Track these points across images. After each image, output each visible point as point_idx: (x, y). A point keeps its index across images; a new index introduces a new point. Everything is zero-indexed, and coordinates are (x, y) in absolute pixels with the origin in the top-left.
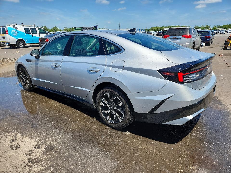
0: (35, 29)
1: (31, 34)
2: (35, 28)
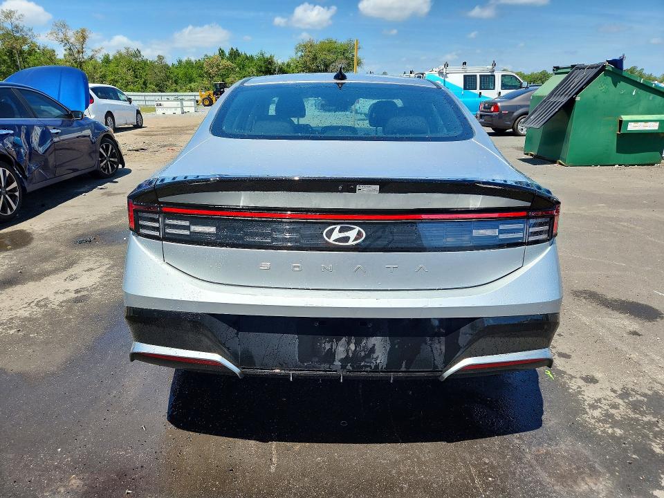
0: (494, 76)
1: (477, 91)
2: (495, 73)
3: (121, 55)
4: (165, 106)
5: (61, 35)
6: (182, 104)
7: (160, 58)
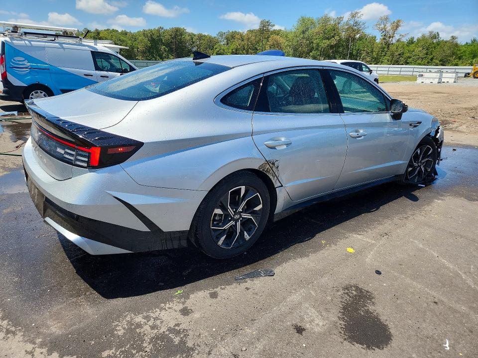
3: (425, 37)
4: (425, 76)
5: (382, 26)
6: (441, 75)
7: (453, 38)
